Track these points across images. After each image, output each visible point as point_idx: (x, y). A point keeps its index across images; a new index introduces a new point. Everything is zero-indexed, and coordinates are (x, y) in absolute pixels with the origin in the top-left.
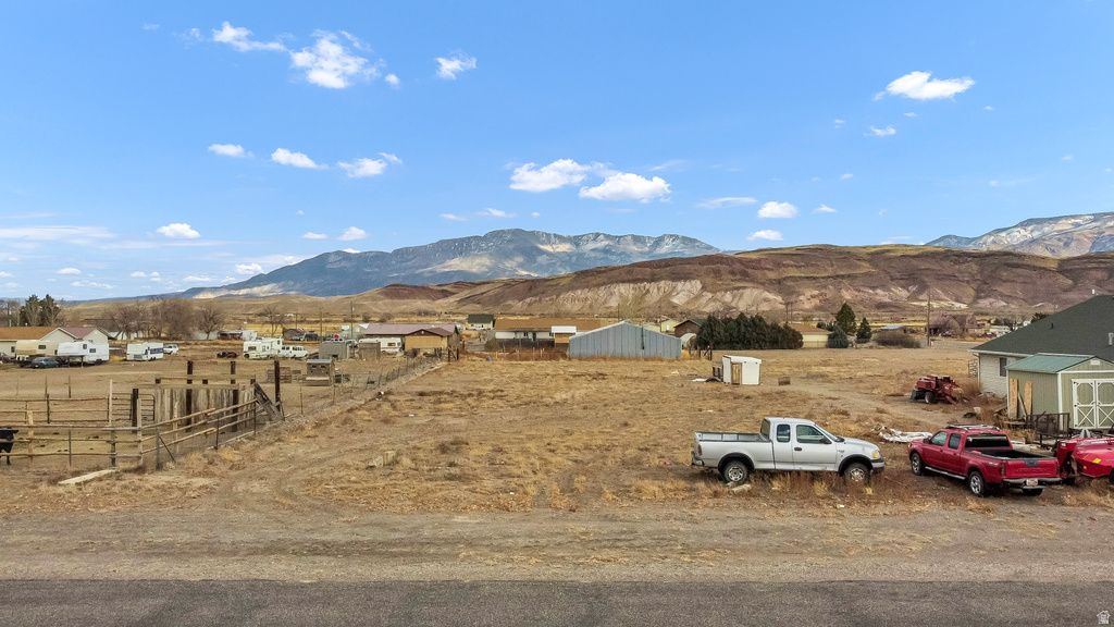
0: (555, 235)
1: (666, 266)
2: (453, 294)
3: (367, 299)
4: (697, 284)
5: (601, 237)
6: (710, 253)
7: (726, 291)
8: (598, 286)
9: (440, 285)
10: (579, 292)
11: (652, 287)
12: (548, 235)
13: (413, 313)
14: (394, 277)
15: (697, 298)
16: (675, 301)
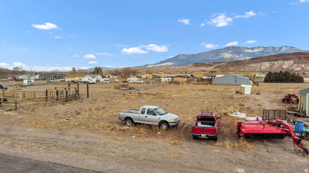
0: (246, 48)
1: (281, 56)
2: (213, 65)
3: (188, 67)
4: (292, 62)
5: (261, 48)
6: (299, 51)
7: (302, 64)
8: (257, 63)
9: (209, 63)
10: (251, 64)
11: (276, 63)
12: (243, 48)
13: (201, 71)
14: (198, 61)
16: (284, 67)
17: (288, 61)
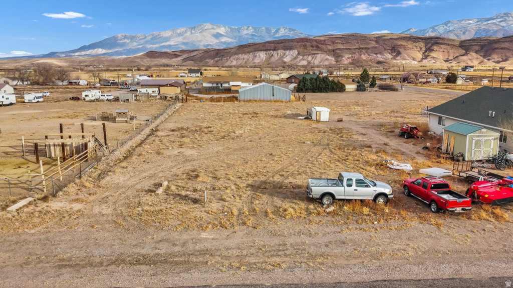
0: (228, 27)
1: (281, 43)
2: (180, 56)
3: (138, 58)
4: (295, 52)
5: (250, 28)
6: (302, 36)
7: (309, 55)
8: (249, 52)
9: (173, 52)
10: (240, 55)
11: (275, 53)
12: (225, 27)
13: (161, 66)
15: (295, 58)
16: (285, 60)
17: (291, 51)
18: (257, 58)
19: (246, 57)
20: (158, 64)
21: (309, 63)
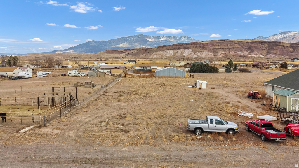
0: (152, 36)
1: (182, 45)
2: (124, 52)
3: (101, 54)
4: (190, 50)
5: (165, 37)
6: (195, 41)
7: (198, 52)
8: (164, 50)
9: (121, 50)
10: (158, 52)
11: (178, 51)
12: (150, 36)
13: (114, 58)
14: (108, 48)
15: (190, 54)
16: (185, 55)
17: (188, 50)
18: (168, 54)
19: (162, 53)
20: (112, 57)
21: (198, 56)
